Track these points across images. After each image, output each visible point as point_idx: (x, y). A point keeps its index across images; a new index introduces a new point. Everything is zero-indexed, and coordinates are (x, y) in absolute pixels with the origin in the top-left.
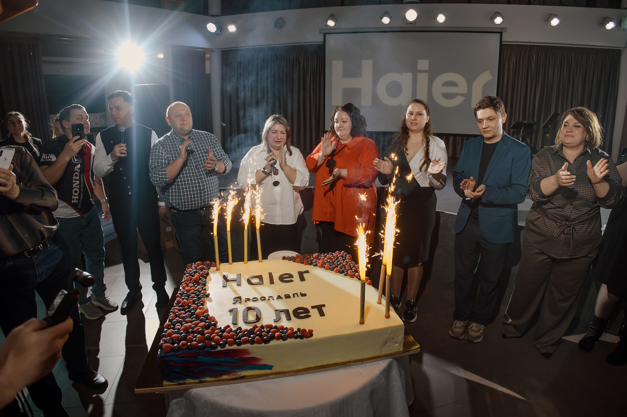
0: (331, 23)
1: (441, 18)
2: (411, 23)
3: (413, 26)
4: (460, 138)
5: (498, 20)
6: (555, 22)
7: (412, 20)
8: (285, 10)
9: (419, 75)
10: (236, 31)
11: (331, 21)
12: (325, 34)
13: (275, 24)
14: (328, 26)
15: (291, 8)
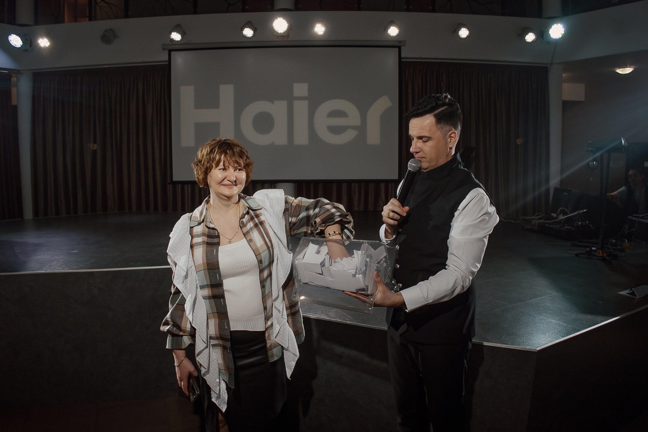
0: (176, 36)
1: (320, 29)
2: (282, 36)
3: (286, 40)
4: (356, 185)
5: (393, 31)
6: (464, 33)
7: (282, 32)
8: (118, 18)
9: (297, 104)
10: (50, 46)
11: (175, 33)
12: (170, 51)
13: (101, 38)
14: (172, 40)
15: (126, 16)
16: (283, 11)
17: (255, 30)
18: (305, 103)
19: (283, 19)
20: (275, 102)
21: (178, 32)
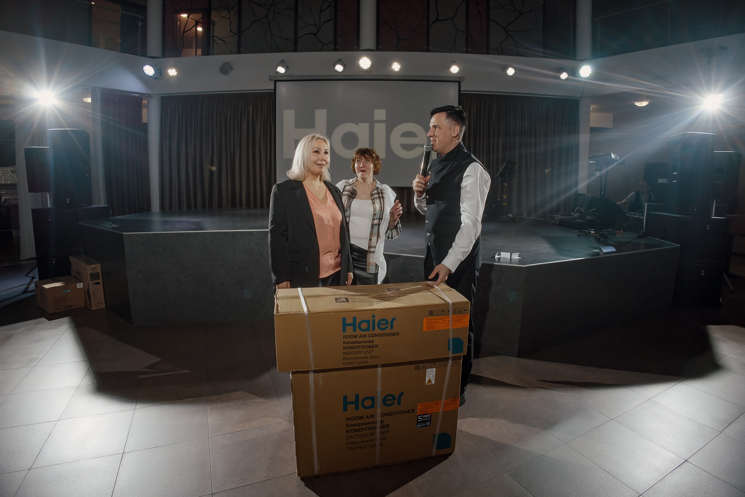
0: (281, 70)
1: (396, 67)
2: (366, 71)
3: (369, 74)
5: (455, 69)
6: (511, 71)
7: (366, 68)
8: (232, 54)
9: (376, 125)
10: (177, 75)
11: (281, 67)
12: (275, 82)
13: (220, 69)
14: (278, 73)
15: (239, 52)
16: (367, 51)
17: (344, 66)
18: (384, 125)
19: (367, 58)
20: (360, 124)
21: (282, 66)
